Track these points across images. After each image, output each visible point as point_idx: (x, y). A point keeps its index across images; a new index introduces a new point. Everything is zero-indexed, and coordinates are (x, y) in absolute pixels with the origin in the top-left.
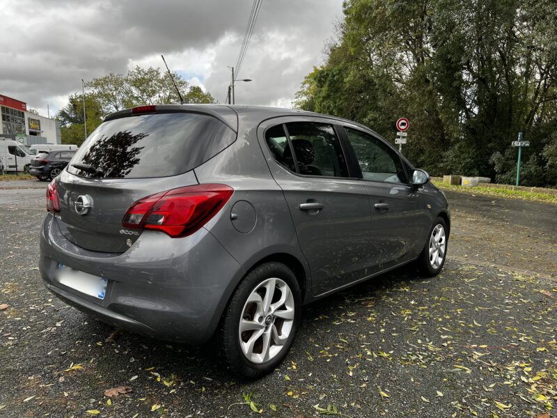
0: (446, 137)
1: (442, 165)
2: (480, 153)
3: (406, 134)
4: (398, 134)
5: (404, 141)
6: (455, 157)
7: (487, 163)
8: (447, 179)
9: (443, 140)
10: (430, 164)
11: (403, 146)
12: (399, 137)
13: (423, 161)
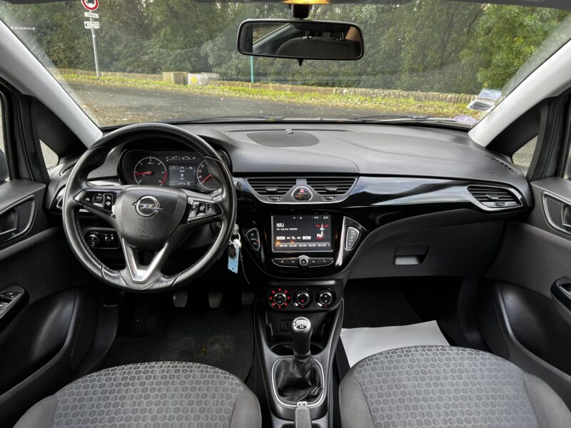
0: (146, 22)
1: (146, 58)
2: (188, 41)
3: (97, 16)
4: (86, 14)
5: (96, 25)
6: (162, 47)
7: (197, 55)
8: (168, 76)
9: (141, 25)
10: (130, 56)
11: (97, 32)
12: (88, 19)
13: (119, 53)
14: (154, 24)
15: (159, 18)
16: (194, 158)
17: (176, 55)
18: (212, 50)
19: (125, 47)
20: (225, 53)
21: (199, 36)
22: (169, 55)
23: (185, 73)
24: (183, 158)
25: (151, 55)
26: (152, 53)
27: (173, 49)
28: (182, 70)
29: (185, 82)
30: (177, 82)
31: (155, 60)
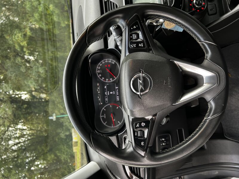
14: (56, 158)
15: (53, 156)
16: (98, 84)
17: (67, 148)
18: (63, 133)
19: (65, 170)
20: (64, 128)
21: (58, 139)
22: (67, 151)
23: (73, 143)
24: (99, 92)
25: (68, 158)
26: (67, 158)
27: (65, 150)
28: (72, 145)
29: (76, 142)
30: (77, 145)
31: (70, 156)
